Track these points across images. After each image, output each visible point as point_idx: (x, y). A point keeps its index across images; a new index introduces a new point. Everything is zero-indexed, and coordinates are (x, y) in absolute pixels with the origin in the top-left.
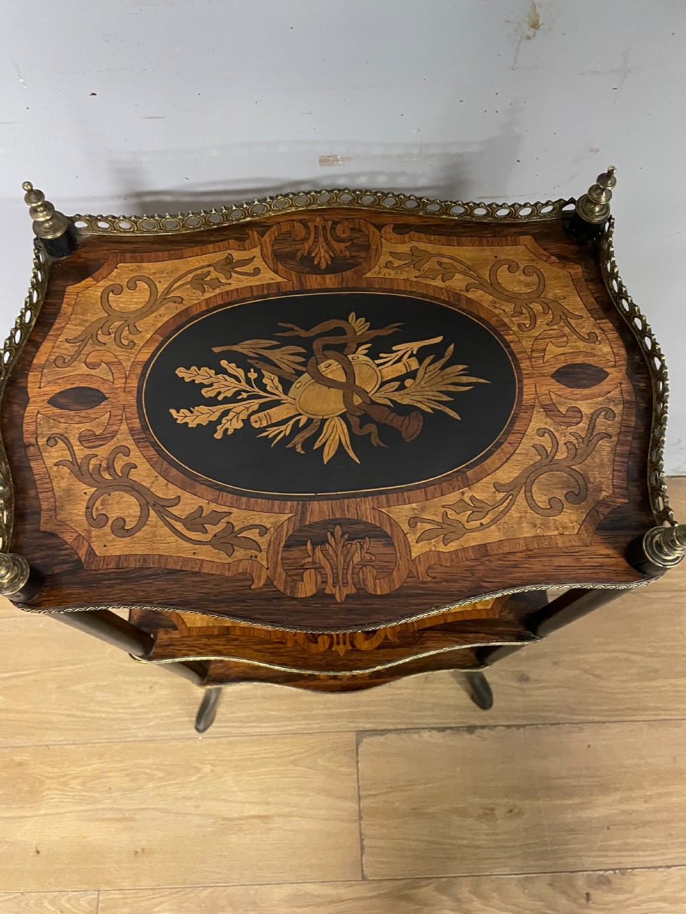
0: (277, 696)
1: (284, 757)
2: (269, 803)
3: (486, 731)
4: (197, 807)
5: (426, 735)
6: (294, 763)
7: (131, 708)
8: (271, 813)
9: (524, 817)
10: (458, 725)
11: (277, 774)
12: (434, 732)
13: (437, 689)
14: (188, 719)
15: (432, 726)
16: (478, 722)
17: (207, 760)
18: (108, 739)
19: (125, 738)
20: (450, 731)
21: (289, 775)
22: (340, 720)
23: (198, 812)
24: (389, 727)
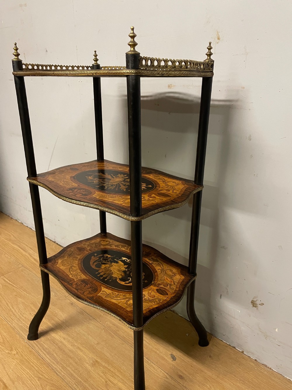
1: (39, 373)
6: (39, 378)
7: (22, 315)
8: (9, 387)
11: (29, 377)
17: (18, 350)
19: (10, 322)
21: (32, 382)
22: (73, 380)
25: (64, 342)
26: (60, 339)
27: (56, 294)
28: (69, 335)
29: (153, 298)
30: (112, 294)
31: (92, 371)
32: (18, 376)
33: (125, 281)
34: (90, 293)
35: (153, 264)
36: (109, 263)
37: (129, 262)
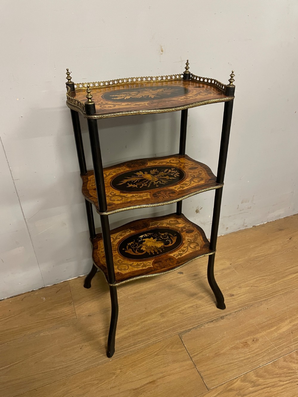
0: (139, 333)
1: (151, 354)
2: (153, 375)
3: (228, 316)
4: (119, 389)
5: (206, 326)
6: (157, 355)
7: (74, 359)
8: (155, 379)
9: (259, 341)
10: (217, 318)
11: (151, 362)
12: (209, 324)
13: (202, 309)
14: (102, 355)
15: (207, 322)
16: (224, 314)
17: (118, 368)
18: (65, 376)
19: (75, 372)
20: (215, 321)
21: (157, 361)
22: (170, 332)
23: (121, 391)
24: (191, 328)
25: (129, 331)
26: (125, 333)
28: (125, 326)
29: (194, 236)
30: (179, 252)
31: (168, 319)
32: (146, 371)
33: (169, 244)
34: (172, 262)
35: (159, 226)
36: (141, 245)
37: (147, 235)
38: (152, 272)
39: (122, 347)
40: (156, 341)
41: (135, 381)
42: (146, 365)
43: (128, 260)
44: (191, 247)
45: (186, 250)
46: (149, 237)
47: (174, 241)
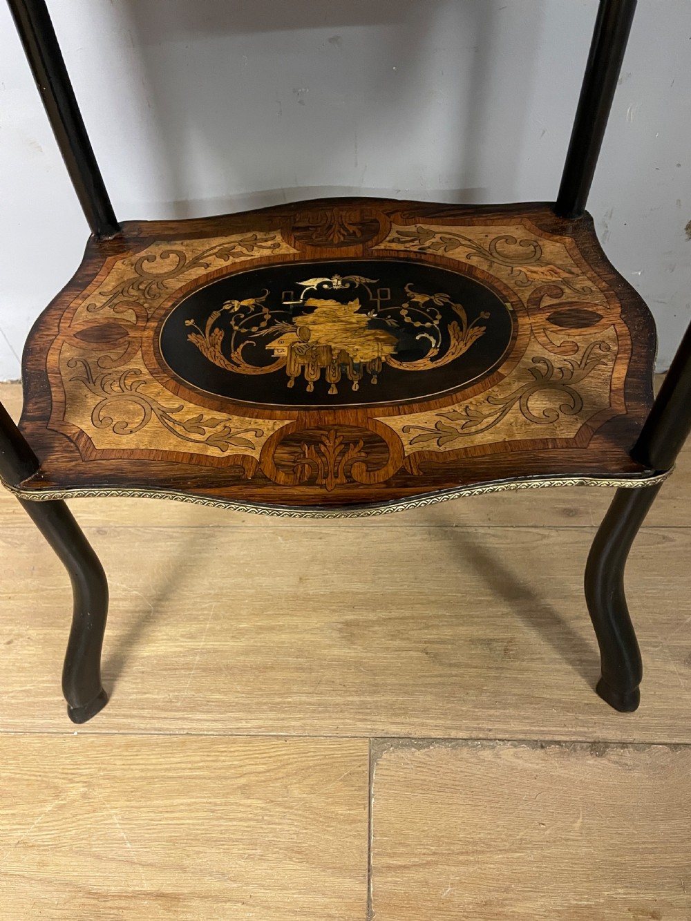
0: (228, 668)
1: (225, 778)
2: (184, 870)
3: (628, 754)
4: (42, 864)
5: (507, 752)
6: (245, 790)
8: (185, 891)
10: (574, 738)
11: (208, 810)
12: (524, 748)
15: (522, 737)
16: (612, 736)
17: (81, 775)
20: (556, 748)
21: (232, 816)
22: (340, 715)
23: (41, 876)
24: (434, 734)
26: (182, 646)
27: (9, 540)
28: (196, 618)
29: (581, 353)
30: (443, 420)
31: (364, 655)
32: (171, 840)
33: (422, 355)
34: (371, 467)
35: (430, 251)
36: (280, 325)
37: (343, 283)
38: (234, 489)
39: (139, 696)
40: (274, 729)
41: (113, 860)
42: (185, 814)
43: (173, 383)
44: (524, 409)
45: (491, 420)
46: (342, 297)
47: (458, 349)
